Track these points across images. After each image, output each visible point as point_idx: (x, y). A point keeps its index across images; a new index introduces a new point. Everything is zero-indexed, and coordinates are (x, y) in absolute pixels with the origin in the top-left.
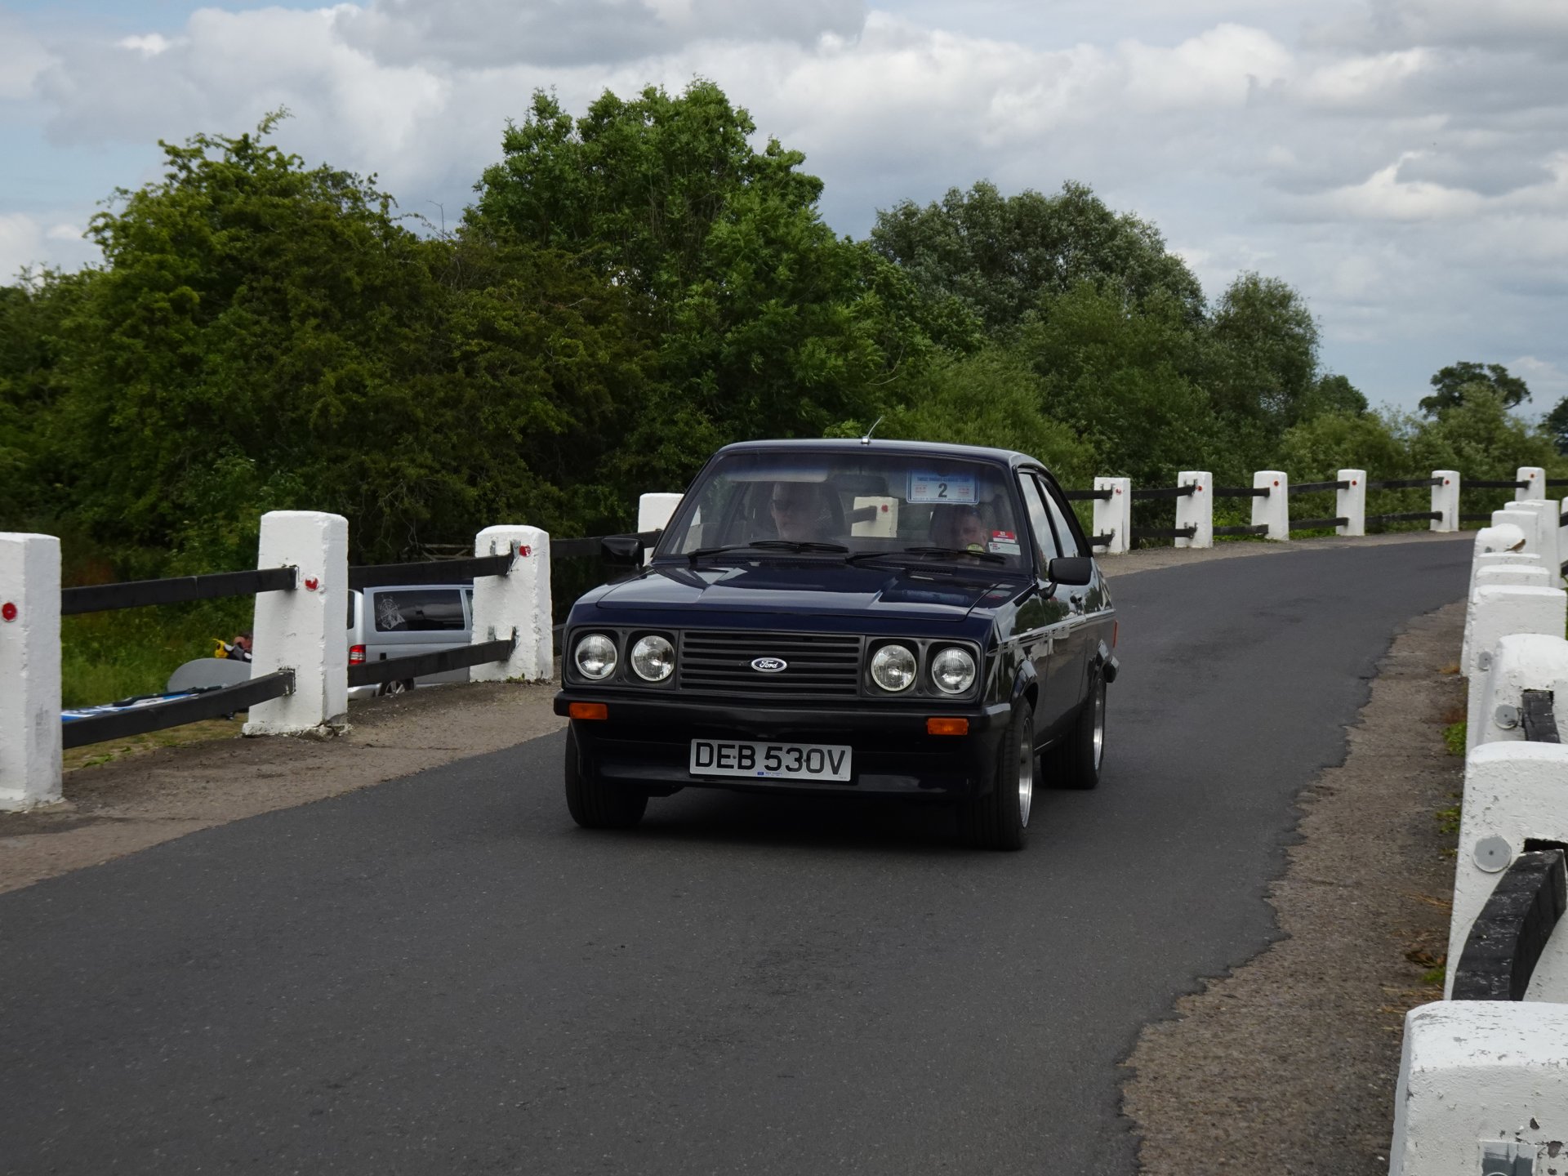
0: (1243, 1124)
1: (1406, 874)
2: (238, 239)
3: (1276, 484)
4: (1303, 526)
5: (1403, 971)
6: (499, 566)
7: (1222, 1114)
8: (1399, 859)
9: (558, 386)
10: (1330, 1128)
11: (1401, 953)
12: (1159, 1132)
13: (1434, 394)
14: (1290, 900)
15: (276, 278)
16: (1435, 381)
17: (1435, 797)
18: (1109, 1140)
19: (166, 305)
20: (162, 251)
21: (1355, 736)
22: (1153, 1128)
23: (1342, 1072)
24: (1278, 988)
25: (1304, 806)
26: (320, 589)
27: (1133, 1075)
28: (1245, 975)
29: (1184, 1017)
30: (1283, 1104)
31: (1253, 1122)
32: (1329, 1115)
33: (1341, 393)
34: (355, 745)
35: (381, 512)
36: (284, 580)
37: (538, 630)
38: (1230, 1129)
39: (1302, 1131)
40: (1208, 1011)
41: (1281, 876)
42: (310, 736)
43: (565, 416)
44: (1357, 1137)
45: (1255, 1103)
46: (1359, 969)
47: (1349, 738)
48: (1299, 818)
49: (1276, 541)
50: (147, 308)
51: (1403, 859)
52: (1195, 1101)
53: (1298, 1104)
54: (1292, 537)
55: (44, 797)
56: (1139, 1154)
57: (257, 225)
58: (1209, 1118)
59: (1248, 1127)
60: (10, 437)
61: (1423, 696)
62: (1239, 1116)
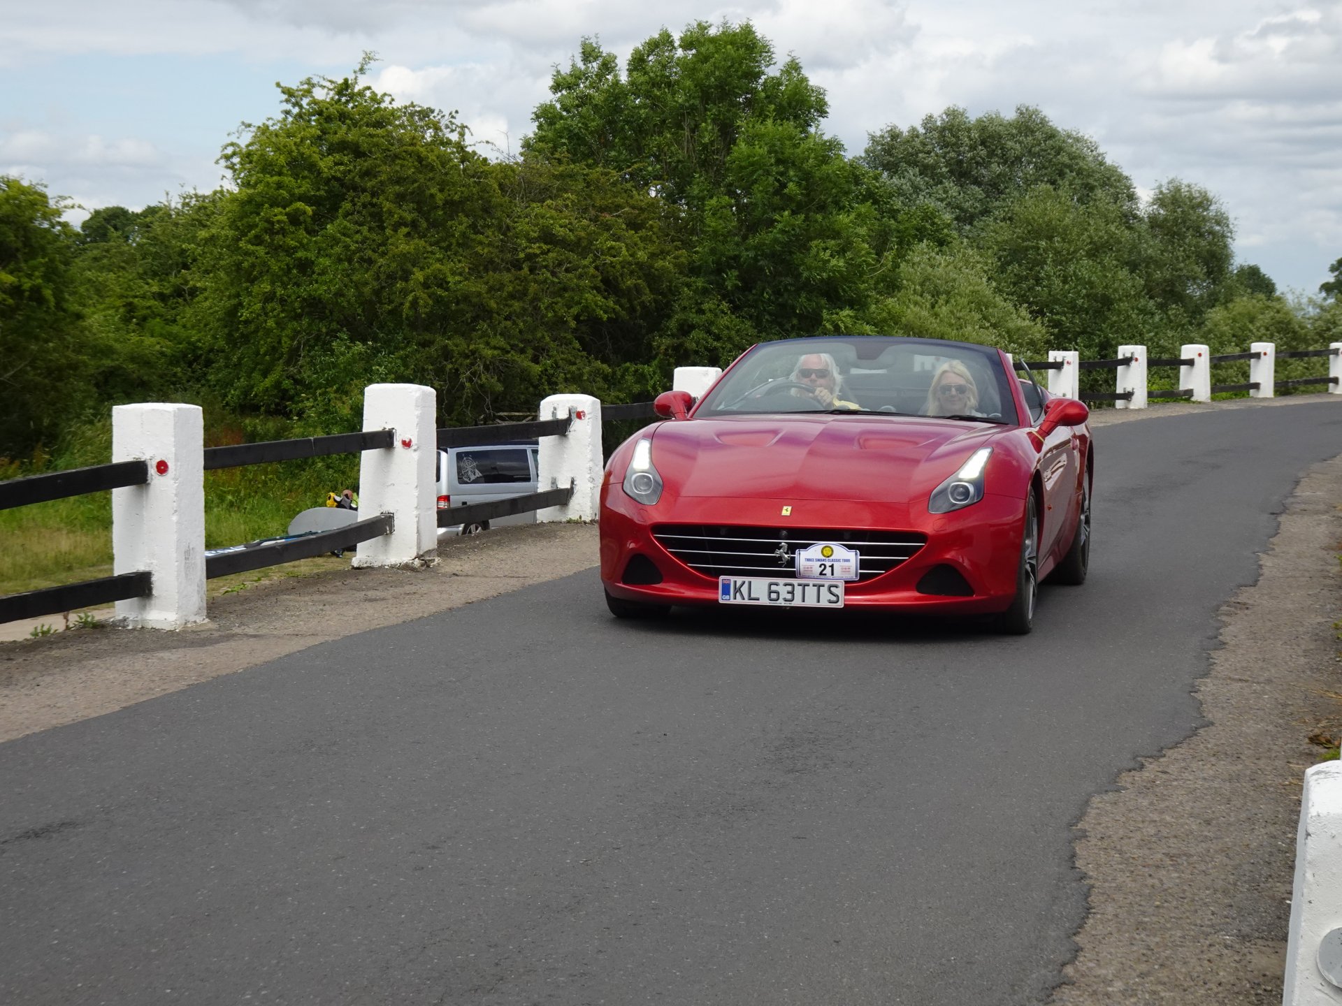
0: (1175, 875)
1: (1309, 673)
2: (342, 164)
3: (1200, 355)
4: (1222, 390)
5: (1307, 751)
6: (559, 428)
7: (1158, 867)
8: (1302, 660)
9: (606, 281)
10: (1247, 878)
11: (1304, 737)
12: (1105, 881)
13: (1332, 280)
14: (1213, 694)
15: (373, 195)
16: (1333, 269)
17: (1333, 610)
18: (1065, 888)
19: (284, 218)
20: (280, 174)
21: (1267, 561)
22: (1101, 878)
23: (1256, 832)
24: (1203, 765)
25: (1224, 618)
26: (414, 447)
27: (1084, 835)
28: (1176, 755)
29: (1125, 789)
30: (1208, 859)
31: (1183, 873)
32: (1246, 867)
33: (1256, 281)
34: (444, 575)
35: (463, 386)
36: (384, 440)
37: (592, 480)
38: (1165, 881)
39: (1223, 880)
40: (1145, 784)
41: (1206, 675)
42: (407, 567)
43: (611, 304)
44: (1269, 885)
45: (1185, 858)
46: (1270, 750)
47: (1261, 563)
48: (1220, 628)
49: (1200, 403)
50: (268, 221)
51: (1306, 660)
52: (1135, 856)
53: (1220, 858)
54: (1213, 399)
55: (192, 618)
56: (1089, 899)
57: (358, 152)
58: (1147, 870)
59: (1179, 877)
60: (157, 329)
61: (1323, 528)
62: (1172, 868)
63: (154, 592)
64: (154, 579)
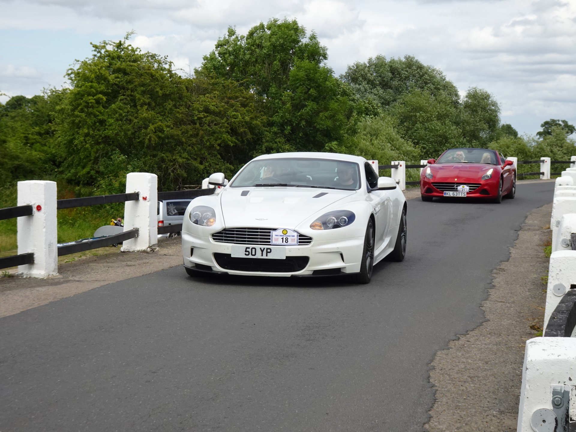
0: (472, 385)
1: (530, 299)
2: (118, 78)
5: (529, 332)
6: (211, 192)
7: (465, 382)
8: (528, 293)
9: (232, 129)
10: (503, 387)
11: (528, 326)
12: (443, 388)
13: (542, 130)
14: (489, 308)
15: (132, 91)
16: (542, 126)
17: (541, 272)
18: (425, 391)
19: (93, 101)
20: (92, 82)
21: (513, 251)
22: (441, 386)
23: (507, 367)
24: (485, 338)
25: (494, 275)
26: (148, 199)
27: (434, 368)
28: (473, 334)
29: (452, 348)
30: (486, 379)
31: (476, 384)
32: (503, 382)
33: (509, 130)
34: (160, 255)
35: (170, 174)
36: (135, 197)
38: (468, 387)
39: (493, 387)
40: (460, 346)
41: (486, 299)
42: (144, 252)
43: (234, 140)
44: (512, 390)
45: (476, 378)
46: (513, 332)
47: (510, 251)
48: (493, 279)
50: (86, 102)
51: (529, 293)
52: (455, 377)
53: (491, 378)
55: (51, 273)
56: (436, 396)
57: (125, 73)
58: (460, 383)
59: (474, 386)
60: (38, 148)
61: (537, 237)
62: (471, 382)
63: (35, 262)
64: (35, 256)
